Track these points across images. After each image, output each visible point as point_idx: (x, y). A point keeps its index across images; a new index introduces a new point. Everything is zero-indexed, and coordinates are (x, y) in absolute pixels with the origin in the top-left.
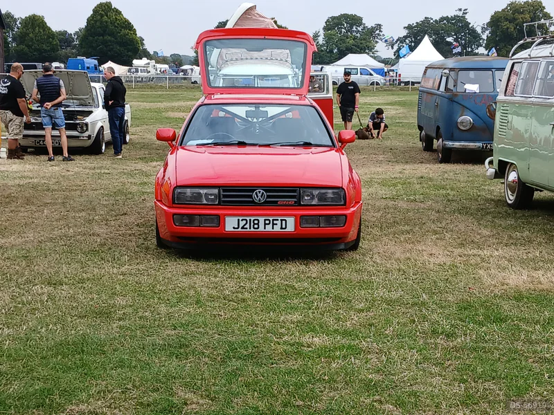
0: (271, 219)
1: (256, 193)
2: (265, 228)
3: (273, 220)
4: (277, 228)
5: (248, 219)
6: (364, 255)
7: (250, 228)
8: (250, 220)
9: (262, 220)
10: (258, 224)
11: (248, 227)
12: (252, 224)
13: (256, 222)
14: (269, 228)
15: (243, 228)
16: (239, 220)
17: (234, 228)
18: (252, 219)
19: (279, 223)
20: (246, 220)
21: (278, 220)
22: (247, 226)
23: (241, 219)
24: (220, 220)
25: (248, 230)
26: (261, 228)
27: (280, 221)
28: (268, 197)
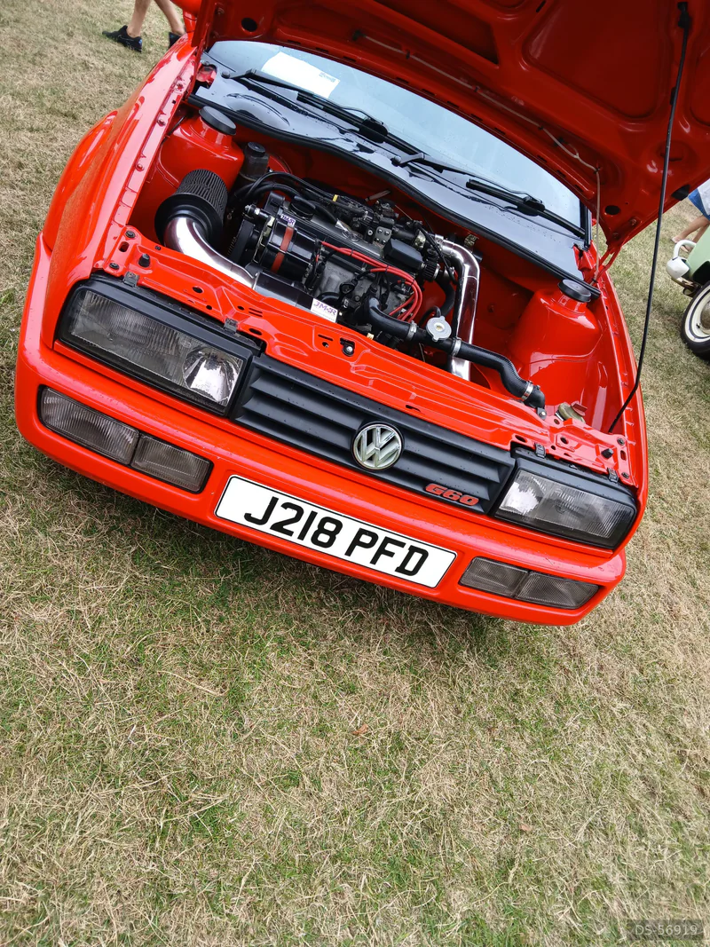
0: (382, 535)
1: (370, 434)
2: (349, 552)
3: (387, 540)
4: (387, 565)
5: (308, 509)
7: (302, 536)
8: (313, 515)
9: (350, 527)
10: (333, 535)
11: (297, 532)
12: (314, 527)
13: (330, 527)
14: (362, 556)
15: (278, 527)
16: (274, 501)
17: (248, 517)
19: (402, 554)
20: (300, 511)
21: (402, 545)
22: (296, 528)
23: (283, 499)
24: (211, 478)
25: (294, 538)
26: (338, 549)
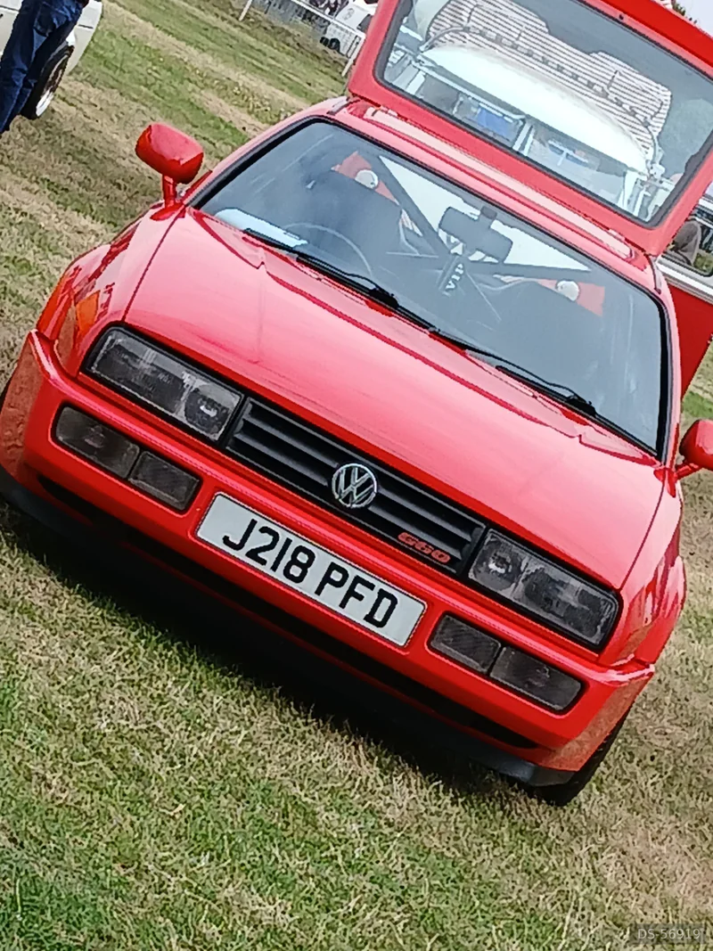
0: (353, 572)
1: (349, 471)
2: (318, 592)
3: (357, 580)
4: (356, 612)
5: (284, 535)
6: (575, 833)
7: (274, 568)
8: (288, 542)
9: (323, 559)
10: (305, 567)
11: (270, 563)
12: (287, 558)
13: (303, 558)
14: (331, 598)
15: (253, 554)
16: (253, 523)
17: (226, 540)
18: (297, 542)
19: (370, 597)
20: (276, 536)
21: (371, 587)
22: (270, 557)
23: (261, 523)
24: (197, 494)
25: (266, 569)
26: (308, 587)
27: (374, 595)
28: (380, 501)
